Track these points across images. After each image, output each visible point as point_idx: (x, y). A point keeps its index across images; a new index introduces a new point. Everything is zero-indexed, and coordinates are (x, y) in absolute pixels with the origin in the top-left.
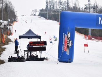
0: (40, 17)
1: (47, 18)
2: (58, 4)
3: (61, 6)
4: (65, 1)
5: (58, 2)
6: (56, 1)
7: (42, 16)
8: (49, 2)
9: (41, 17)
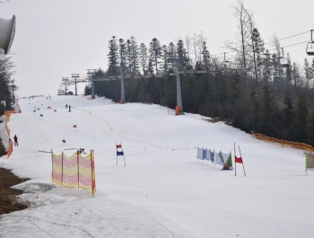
0: (93, 98)
1: (123, 97)
2: (149, 54)
3: (159, 60)
4: (171, 44)
5: (148, 46)
6: (143, 45)
7: (100, 95)
8: (119, 48)
9: (96, 96)
